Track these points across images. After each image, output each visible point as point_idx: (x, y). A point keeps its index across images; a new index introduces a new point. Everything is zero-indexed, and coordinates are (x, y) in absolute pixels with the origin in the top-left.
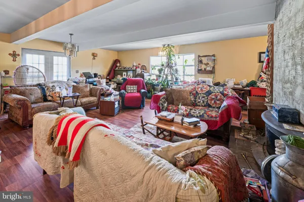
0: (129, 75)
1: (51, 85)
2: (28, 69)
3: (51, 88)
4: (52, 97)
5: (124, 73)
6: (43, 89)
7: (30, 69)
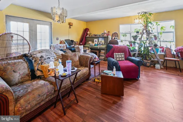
0: (101, 41)
1: (39, 55)
2: (12, 37)
3: (40, 60)
4: (42, 71)
5: (95, 40)
6: (30, 62)
7: (15, 37)
